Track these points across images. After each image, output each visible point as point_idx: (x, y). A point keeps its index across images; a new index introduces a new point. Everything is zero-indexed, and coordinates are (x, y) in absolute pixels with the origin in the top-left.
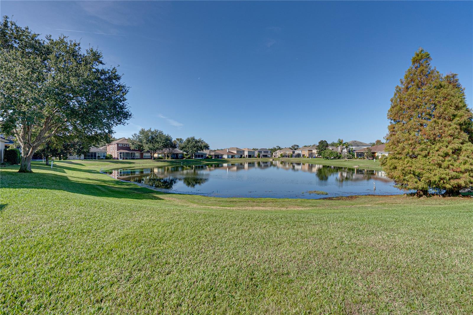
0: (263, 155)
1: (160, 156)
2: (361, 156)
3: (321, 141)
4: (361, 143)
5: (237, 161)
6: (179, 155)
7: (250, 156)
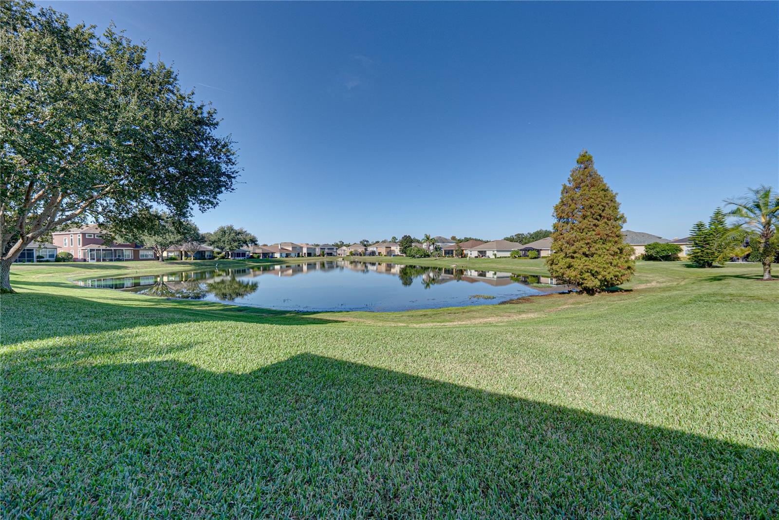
0: (327, 253)
1: (172, 255)
2: (448, 254)
3: (405, 236)
4: (446, 239)
5: (293, 261)
6: (207, 254)
7: (309, 255)
